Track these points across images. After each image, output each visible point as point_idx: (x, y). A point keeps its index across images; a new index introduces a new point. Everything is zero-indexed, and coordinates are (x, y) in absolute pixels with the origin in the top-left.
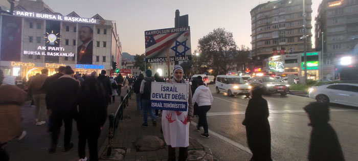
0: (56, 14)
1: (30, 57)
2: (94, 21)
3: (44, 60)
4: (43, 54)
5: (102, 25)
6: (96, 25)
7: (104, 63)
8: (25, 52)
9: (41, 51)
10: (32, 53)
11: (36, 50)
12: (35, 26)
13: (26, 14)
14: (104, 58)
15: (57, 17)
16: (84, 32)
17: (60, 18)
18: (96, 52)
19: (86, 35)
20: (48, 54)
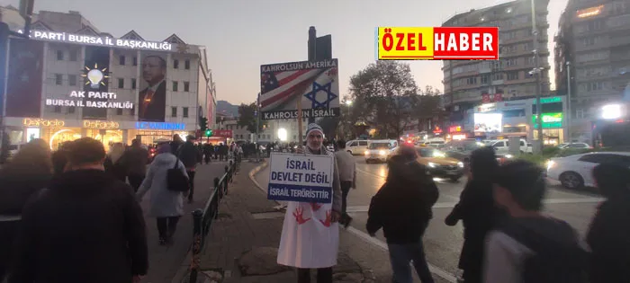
0: (103, 35)
1: (57, 109)
2: (168, 47)
3: (80, 116)
4: (80, 104)
5: (182, 53)
6: (172, 54)
7: (185, 119)
8: (49, 102)
9: (76, 99)
10: (60, 103)
11: (67, 97)
12: (66, 56)
13: (52, 36)
14: (186, 111)
15: (104, 41)
16: (151, 66)
17: (109, 42)
18: (172, 99)
19: (155, 72)
20: (89, 104)
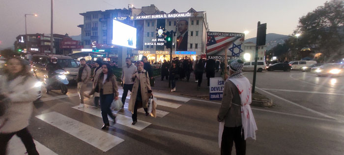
0: (163, 13)
1: (148, 46)
2: (189, 15)
3: (155, 49)
4: (155, 44)
5: (196, 17)
6: (191, 18)
7: (196, 49)
8: (146, 44)
9: (154, 42)
10: (149, 44)
11: (151, 42)
12: (151, 25)
13: (147, 17)
14: (196, 45)
15: (163, 16)
16: (181, 25)
17: (165, 16)
18: (191, 40)
19: (183, 27)
20: (158, 44)
